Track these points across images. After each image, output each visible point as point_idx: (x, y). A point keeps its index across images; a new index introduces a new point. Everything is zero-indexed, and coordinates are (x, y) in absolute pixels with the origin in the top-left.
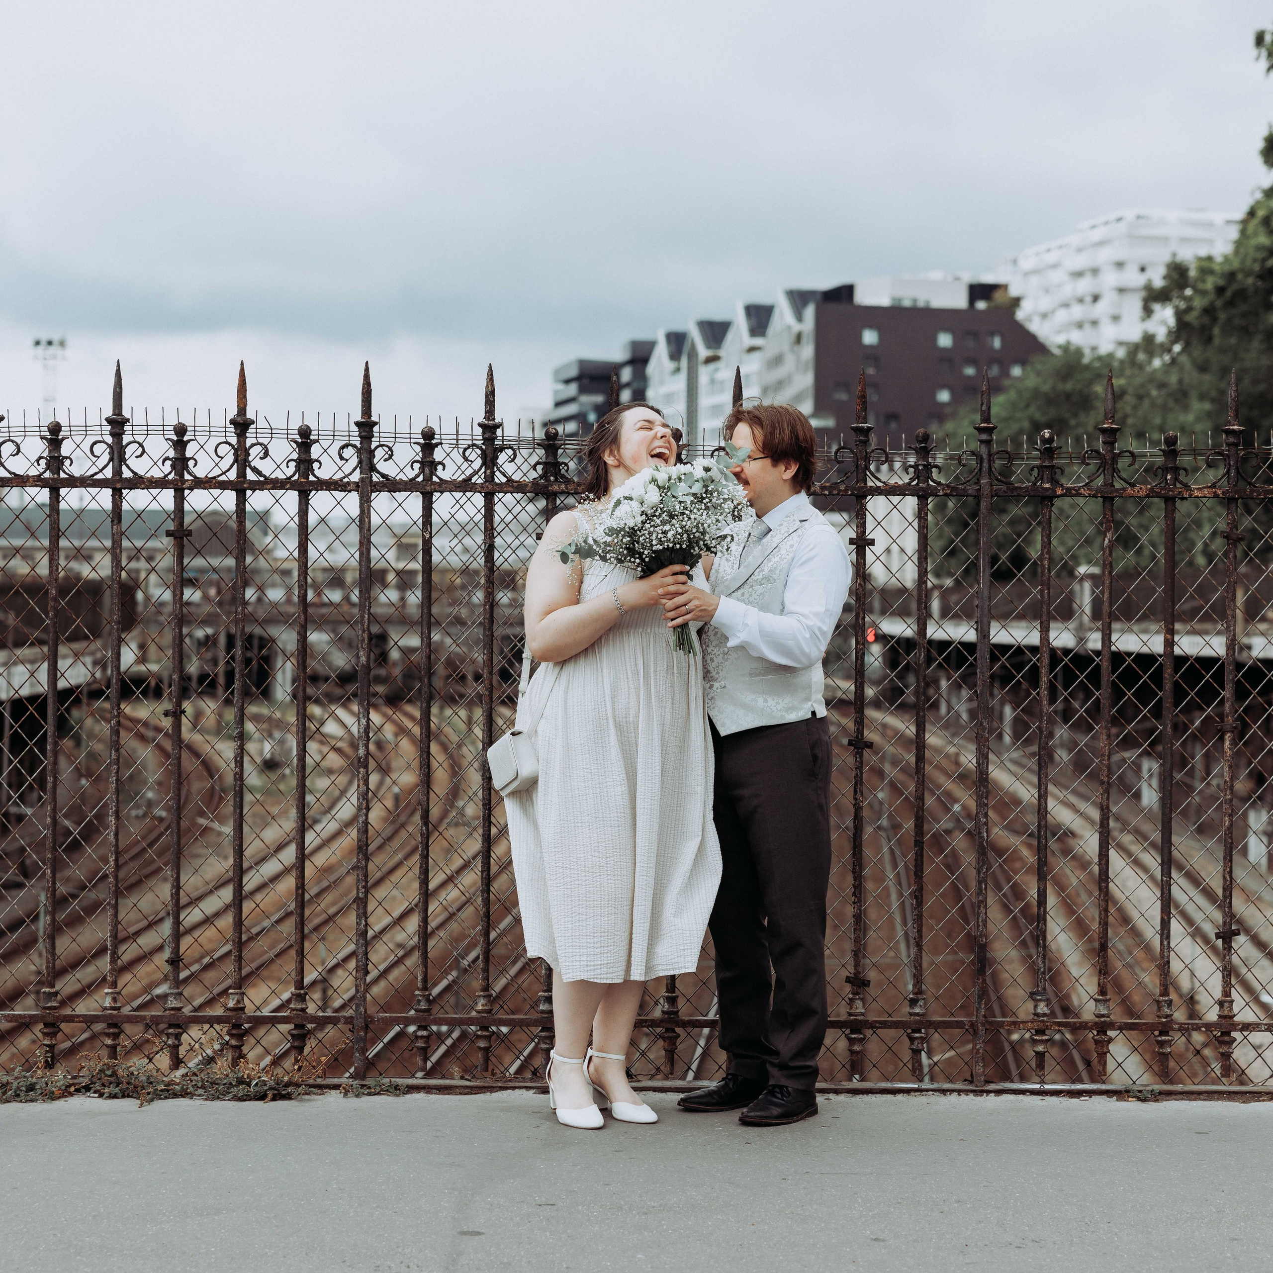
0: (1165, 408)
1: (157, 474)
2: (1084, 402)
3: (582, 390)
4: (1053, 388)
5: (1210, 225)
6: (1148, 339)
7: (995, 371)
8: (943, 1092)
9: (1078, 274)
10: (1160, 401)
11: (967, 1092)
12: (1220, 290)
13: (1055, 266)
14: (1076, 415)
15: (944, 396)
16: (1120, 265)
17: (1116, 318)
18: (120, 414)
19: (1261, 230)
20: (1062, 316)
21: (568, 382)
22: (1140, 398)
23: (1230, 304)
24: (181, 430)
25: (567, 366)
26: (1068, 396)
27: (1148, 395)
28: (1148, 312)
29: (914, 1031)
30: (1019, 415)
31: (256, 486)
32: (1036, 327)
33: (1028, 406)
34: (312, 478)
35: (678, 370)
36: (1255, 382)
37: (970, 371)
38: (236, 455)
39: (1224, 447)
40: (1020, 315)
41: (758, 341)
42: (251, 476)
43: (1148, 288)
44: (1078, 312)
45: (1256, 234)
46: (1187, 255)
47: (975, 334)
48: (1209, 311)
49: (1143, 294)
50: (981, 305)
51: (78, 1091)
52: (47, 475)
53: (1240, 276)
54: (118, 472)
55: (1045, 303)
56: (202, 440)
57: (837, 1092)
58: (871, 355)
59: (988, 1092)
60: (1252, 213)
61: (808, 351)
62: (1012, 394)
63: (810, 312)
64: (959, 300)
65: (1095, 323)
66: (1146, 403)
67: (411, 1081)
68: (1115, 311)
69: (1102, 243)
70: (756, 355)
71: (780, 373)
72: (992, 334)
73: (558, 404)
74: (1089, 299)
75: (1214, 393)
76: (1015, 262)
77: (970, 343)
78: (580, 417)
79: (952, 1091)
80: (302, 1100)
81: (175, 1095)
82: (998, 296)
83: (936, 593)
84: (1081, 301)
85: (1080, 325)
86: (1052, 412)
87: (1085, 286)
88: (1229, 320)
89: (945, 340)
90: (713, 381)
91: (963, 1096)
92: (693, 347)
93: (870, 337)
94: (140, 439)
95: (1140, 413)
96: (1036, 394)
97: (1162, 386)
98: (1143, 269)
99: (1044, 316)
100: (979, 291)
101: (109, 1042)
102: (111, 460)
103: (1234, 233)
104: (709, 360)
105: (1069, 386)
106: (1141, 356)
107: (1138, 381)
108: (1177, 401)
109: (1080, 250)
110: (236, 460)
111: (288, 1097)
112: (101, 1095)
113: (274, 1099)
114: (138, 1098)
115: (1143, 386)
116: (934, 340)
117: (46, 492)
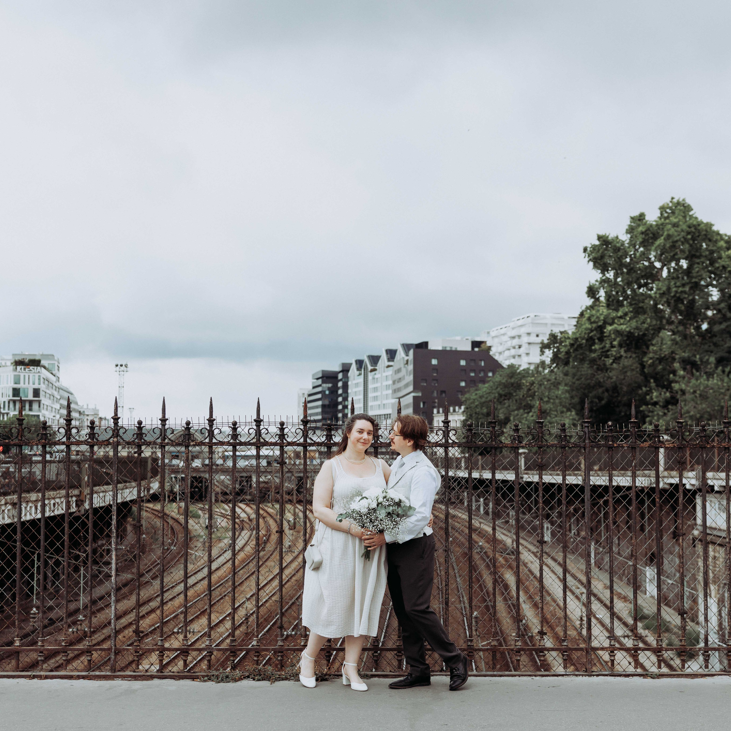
0: (550, 389)
1: (273, 440)
2: (518, 386)
3: (323, 382)
4: (507, 381)
5: (563, 319)
6: (543, 363)
7: (482, 374)
8: (577, 675)
9: (514, 338)
10: (548, 386)
11: (585, 675)
12: (572, 345)
13: (504, 334)
14: (515, 391)
15: (463, 384)
16: (529, 334)
17: (528, 354)
18: (259, 418)
19: (587, 322)
20: (507, 353)
21: (317, 379)
22: (540, 385)
23: (576, 350)
24: (282, 424)
25: (318, 372)
26: (512, 384)
27: (543, 384)
28: (542, 353)
29: (564, 652)
30: (494, 391)
31: (311, 445)
32: (496, 357)
33: (497, 388)
34: (332, 442)
35: (360, 374)
36: (587, 379)
37: (472, 374)
38: (303, 433)
39: (677, 428)
40: (491, 353)
41: (391, 363)
42: (309, 441)
43: (542, 343)
44: (513, 352)
45: (585, 324)
46: (556, 330)
47: (474, 360)
48: (568, 353)
49: (540, 345)
50: (476, 349)
51: (244, 678)
52: (231, 441)
53: (579, 340)
54: (258, 440)
55: (501, 349)
56: (290, 427)
57: (535, 676)
58: (435, 368)
59: (594, 675)
60: (582, 314)
61: (411, 367)
62: (491, 384)
63: (411, 352)
64: (468, 348)
65: (519, 356)
66: (543, 387)
67: (371, 673)
68: (527, 352)
69: (521, 326)
70: (391, 368)
71: (400, 375)
72: (481, 360)
73: (314, 388)
74: (517, 347)
75: (570, 383)
76: (488, 333)
77: (473, 364)
78: (322, 392)
79: (580, 675)
80: (332, 682)
81: (283, 680)
82: (483, 345)
83: (463, 460)
84: (514, 348)
85: (514, 357)
86: (507, 390)
87: (516, 342)
88: (576, 356)
89: (463, 363)
90: (374, 378)
91: (584, 677)
92: (366, 366)
93: (434, 362)
94: (266, 427)
95: (540, 391)
96: (500, 383)
97: (549, 380)
98: (537, 336)
99: (500, 353)
100: (476, 344)
101: (256, 658)
102: (256, 435)
103: (574, 322)
104: (372, 371)
105: (512, 380)
106: (540, 369)
107: (539, 379)
108: (554, 386)
109: (513, 328)
110: (303, 435)
111: (326, 680)
112: (254, 679)
113: (321, 681)
114: (269, 680)
115: (541, 381)
116: (459, 362)
117: (231, 448)
